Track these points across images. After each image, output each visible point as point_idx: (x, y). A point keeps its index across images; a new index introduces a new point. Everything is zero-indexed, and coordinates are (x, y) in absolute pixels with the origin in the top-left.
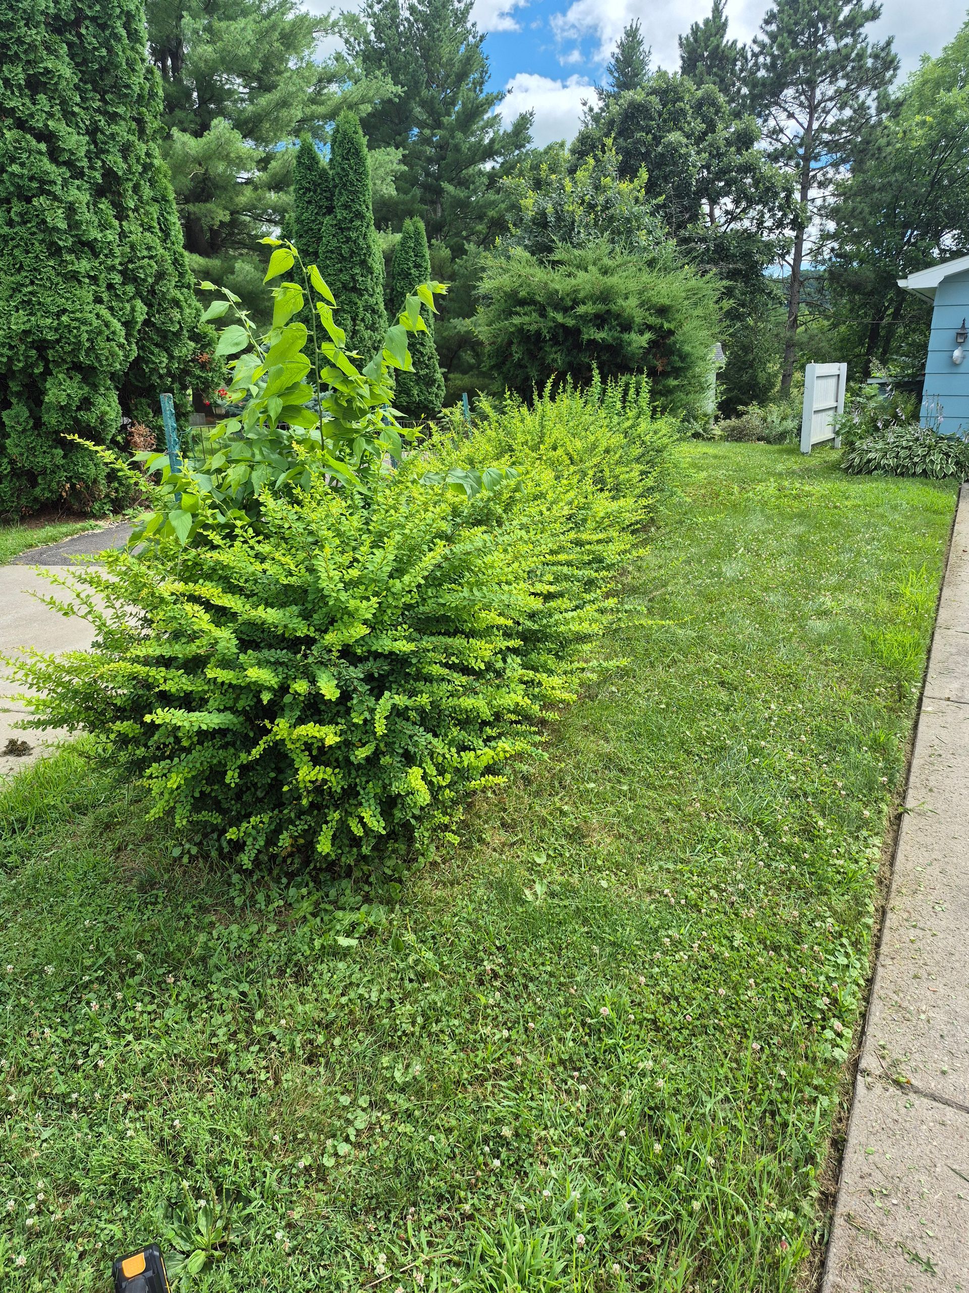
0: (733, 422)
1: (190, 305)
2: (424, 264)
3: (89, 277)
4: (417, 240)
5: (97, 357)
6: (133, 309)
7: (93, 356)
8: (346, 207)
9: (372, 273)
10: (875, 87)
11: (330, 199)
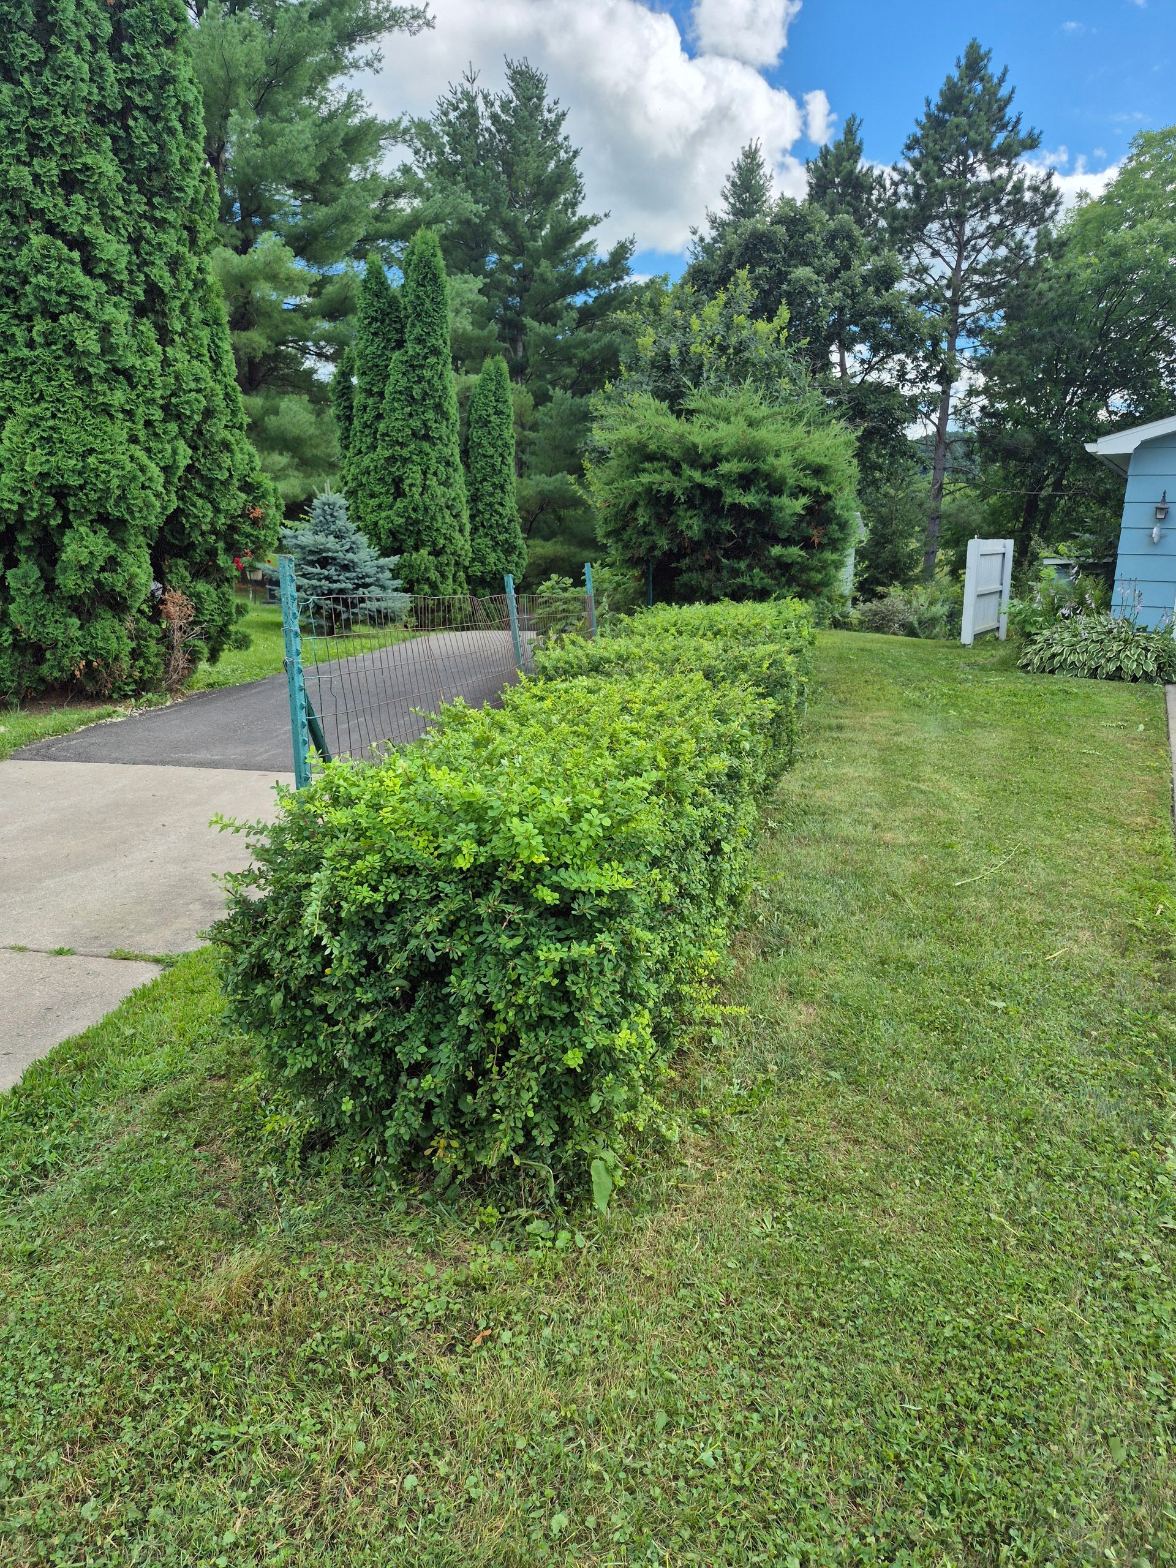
0: (874, 605)
1: (242, 449)
2: (506, 411)
3: (123, 411)
4: (498, 383)
5: (128, 508)
6: (175, 452)
7: (124, 506)
8: (420, 341)
9: (447, 420)
10: (1033, 224)
11: (401, 331)
